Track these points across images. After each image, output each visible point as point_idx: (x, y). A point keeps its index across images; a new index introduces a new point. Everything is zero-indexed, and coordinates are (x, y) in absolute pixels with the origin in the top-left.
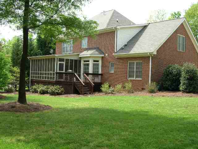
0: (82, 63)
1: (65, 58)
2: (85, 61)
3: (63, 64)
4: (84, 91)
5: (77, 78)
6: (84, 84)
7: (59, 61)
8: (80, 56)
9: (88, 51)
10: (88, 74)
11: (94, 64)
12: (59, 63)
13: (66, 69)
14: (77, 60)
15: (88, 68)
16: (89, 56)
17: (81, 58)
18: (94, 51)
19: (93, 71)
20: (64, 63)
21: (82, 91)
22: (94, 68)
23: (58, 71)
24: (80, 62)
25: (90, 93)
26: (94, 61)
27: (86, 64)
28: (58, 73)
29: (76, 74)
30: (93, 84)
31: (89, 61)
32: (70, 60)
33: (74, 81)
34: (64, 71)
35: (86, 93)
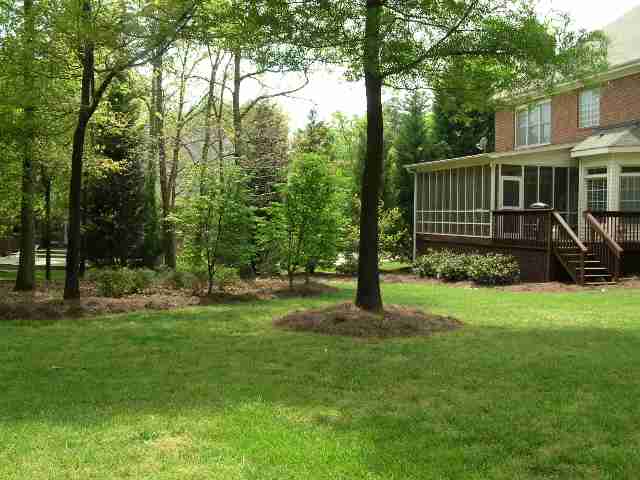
0: (583, 176)
1: (524, 163)
2: (591, 172)
3: (518, 182)
4: (587, 272)
5: (563, 231)
6: (584, 249)
7: (503, 174)
8: (573, 155)
9: (602, 135)
10: (602, 215)
11: (623, 181)
12: (502, 179)
13: (530, 199)
14: (565, 169)
15: (603, 196)
16: (606, 151)
17: (577, 159)
18: (623, 133)
19: (622, 204)
20: (521, 180)
21: (578, 272)
22: (623, 195)
23: (501, 208)
24: (575, 173)
25: (608, 279)
26: (625, 169)
27: (596, 180)
28: (501, 213)
29: (557, 215)
30: (619, 249)
31: (604, 171)
32: (542, 168)
33: (554, 237)
34: (521, 207)
35: (593, 279)
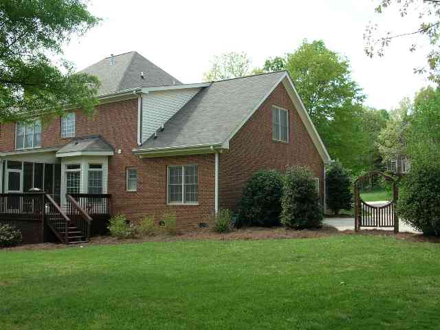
0: (64, 170)
1: (23, 160)
2: (69, 167)
3: (19, 173)
4: (70, 235)
5: (51, 205)
6: (68, 219)
7: (9, 167)
8: (58, 155)
9: (76, 143)
10: (77, 196)
11: (90, 173)
12: (8, 171)
13: (27, 186)
14: (51, 165)
15: (78, 183)
16: (79, 154)
17: (60, 159)
18: (90, 143)
19: (90, 189)
20: (21, 172)
21: (64, 235)
22: (90, 182)
23: (7, 191)
24: (58, 168)
25: (83, 239)
26: (92, 166)
28: (8, 195)
29: (48, 196)
30: (90, 218)
31: (78, 166)
32: (36, 164)
33: (46, 212)
34: (21, 191)
35: (73, 240)
